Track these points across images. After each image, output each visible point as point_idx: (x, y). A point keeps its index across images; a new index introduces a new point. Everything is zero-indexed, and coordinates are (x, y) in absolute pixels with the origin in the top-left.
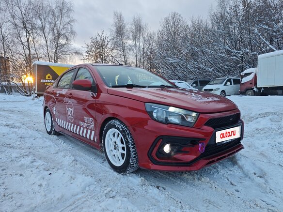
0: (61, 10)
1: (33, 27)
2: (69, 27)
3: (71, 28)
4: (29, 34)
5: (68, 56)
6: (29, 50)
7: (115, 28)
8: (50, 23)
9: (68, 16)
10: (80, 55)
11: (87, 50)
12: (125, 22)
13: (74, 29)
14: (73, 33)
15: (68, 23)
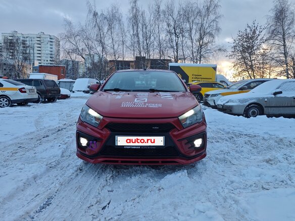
0: (208, 9)
1: (182, 31)
2: (215, 24)
3: (216, 25)
4: (178, 38)
5: (211, 55)
6: (177, 52)
7: (274, 13)
8: (198, 24)
9: (215, 13)
10: (223, 52)
11: (233, 45)
12: (289, 3)
13: (219, 26)
14: (218, 30)
15: (214, 20)
